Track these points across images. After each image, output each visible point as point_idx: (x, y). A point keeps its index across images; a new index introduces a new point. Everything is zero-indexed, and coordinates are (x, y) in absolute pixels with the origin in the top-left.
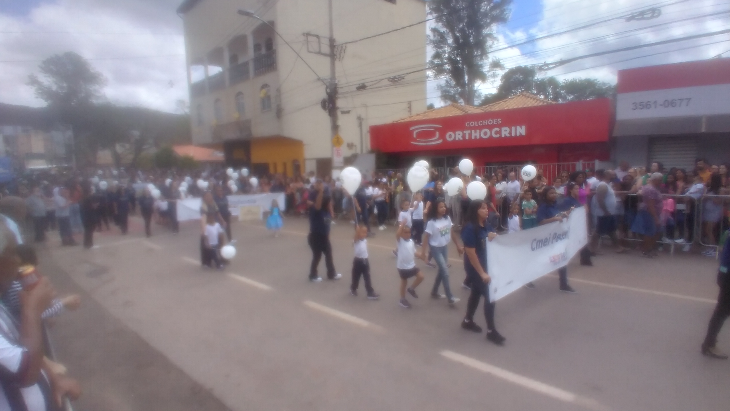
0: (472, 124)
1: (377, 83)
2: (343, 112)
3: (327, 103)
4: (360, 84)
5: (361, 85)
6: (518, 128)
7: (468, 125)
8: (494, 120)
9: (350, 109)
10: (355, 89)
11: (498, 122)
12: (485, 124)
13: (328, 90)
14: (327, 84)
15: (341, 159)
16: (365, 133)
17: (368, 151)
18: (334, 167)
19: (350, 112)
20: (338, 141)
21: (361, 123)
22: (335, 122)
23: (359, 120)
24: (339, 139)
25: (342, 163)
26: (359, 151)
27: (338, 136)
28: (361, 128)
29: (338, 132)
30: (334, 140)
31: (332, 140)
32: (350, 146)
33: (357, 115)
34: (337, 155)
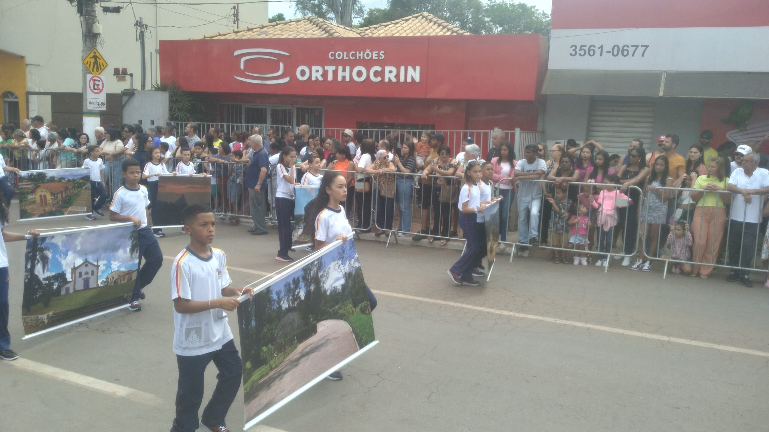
0: (339, 55)
2: (106, 10)
6: (410, 69)
7: (332, 57)
8: (374, 52)
9: (121, 5)
11: (379, 56)
12: (360, 57)
15: (102, 97)
16: (151, 53)
17: (156, 86)
18: (87, 111)
19: (121, 10)
20: (96, 62)
21: (142, 33)
22: (91, 27)
23: (139, 28)
24: (98, 59)
25: (103, 104)
26: (137, 86)
27: (97, 54)
28: (143, 44)
29: (96, 45)
30: (88, 59)
31: (83, 60)
32: (119, 74)
33: (135, 19)
34: (94, 89)
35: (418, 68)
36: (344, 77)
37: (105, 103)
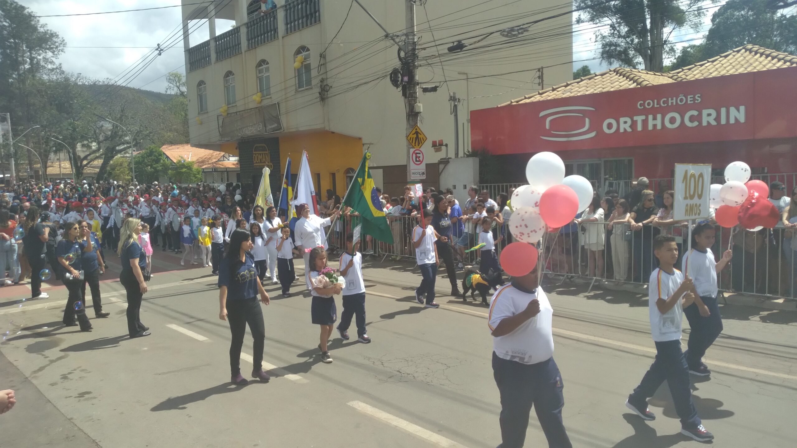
0: (649, 104)
1: (482, 40)
2: (425, 90)
3: (400, 75)
4: (453, 43)
5: (455, 44)
6: (732, 110)
7: (641, 106)
8: (689, 97)
9: (437, 84)
10: (447, 51)
11: (694, 99)
12: (672, 103)
13: (402, 54)
14: (400, 43)
15: (422, 168)
16: (463, 123)
17: (468, 153)
18: (411, 181)
19: (438, 88)
20: (417, 137)
21: (455, 106)
22: (414, 107)
23: (453, 102)
24: (419, 135)
25: (423, 173)
26: (452, 154)
27: (418, 130)
28: (456, 116)
29: (417, 123)
30: (411, 136)
31: (407, 137)
32: (437, 146)
33: (450, 94)
34: (416, 161)
35: (742, 108)
36: (655, 126)
37: (425, 173)
